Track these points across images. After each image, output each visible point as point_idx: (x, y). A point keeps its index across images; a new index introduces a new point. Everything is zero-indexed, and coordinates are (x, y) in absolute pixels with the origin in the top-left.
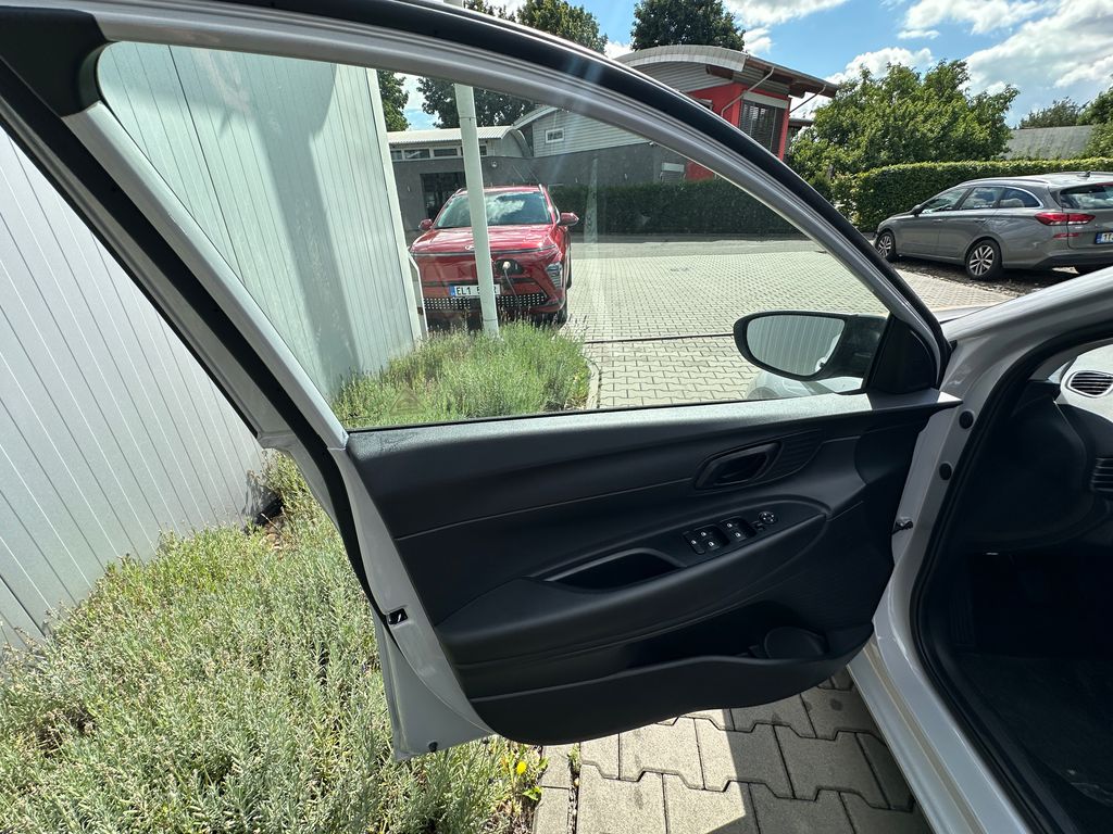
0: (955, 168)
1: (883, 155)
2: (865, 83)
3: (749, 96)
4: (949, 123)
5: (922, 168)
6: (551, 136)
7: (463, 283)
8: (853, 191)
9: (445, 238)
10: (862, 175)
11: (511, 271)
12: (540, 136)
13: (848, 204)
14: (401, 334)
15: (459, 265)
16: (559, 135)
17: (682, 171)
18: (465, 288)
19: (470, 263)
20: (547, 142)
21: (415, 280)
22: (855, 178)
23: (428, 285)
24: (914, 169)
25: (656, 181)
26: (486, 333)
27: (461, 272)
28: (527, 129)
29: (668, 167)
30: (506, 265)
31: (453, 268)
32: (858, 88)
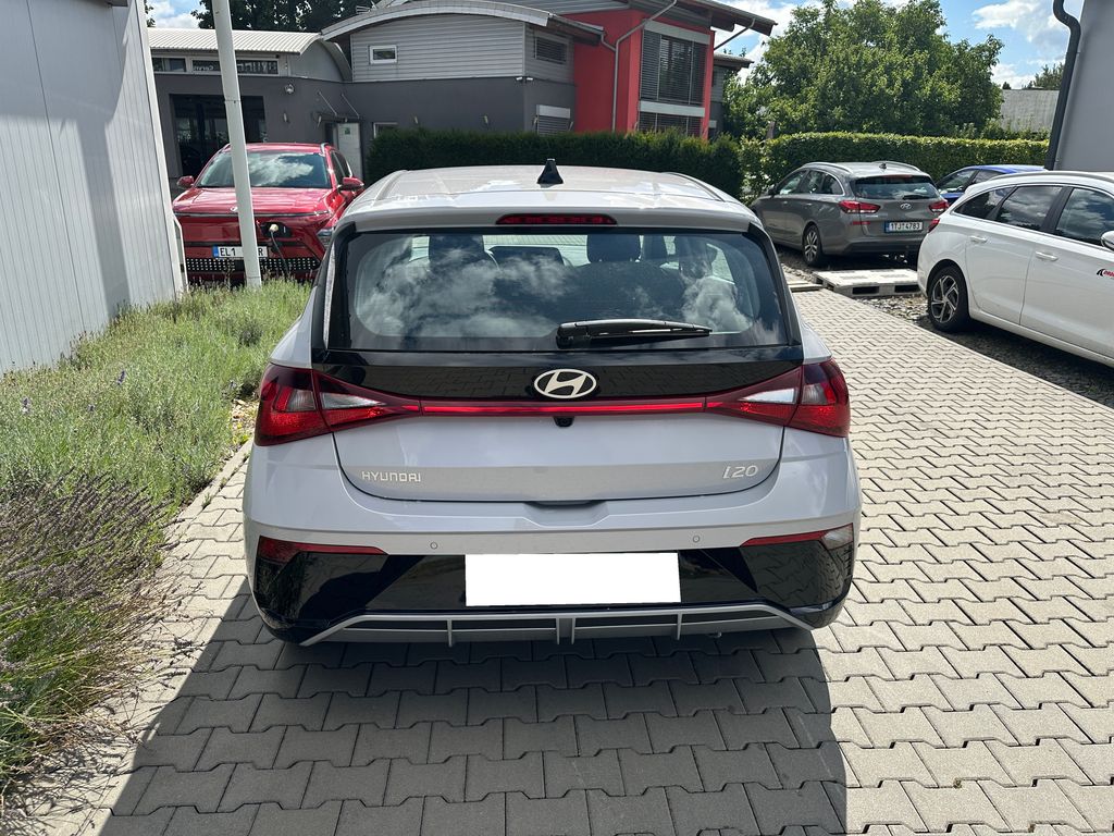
0: (872, 141)
1: (837, 112)
2: (829, 12)
3: (652, 26)
4: (912, 78)
5: (836, 138)
6: (380, 55)
7: (228, 244)
8: (763, 160)
9: (210, 198)
10: (773, 142)
11: (277, 234)
12: (363, 52)
13: (760, 177)
14: (164, 283)
15: (225, 225)
16: (391, 55)
17: (568, 116)
18: (229, 249)
19: (234, 225)
20: (373, 62)
21: (178, 237)
22: (763, 145)
23: (190, 245)
24: (826, 138)
25: (527, 129)
26: (248, 287)
27: (226, 232)
28: (344, 39)
29: (544, 110)
30: (274, 227)
31: (218, 229)
32: (821, 19)
